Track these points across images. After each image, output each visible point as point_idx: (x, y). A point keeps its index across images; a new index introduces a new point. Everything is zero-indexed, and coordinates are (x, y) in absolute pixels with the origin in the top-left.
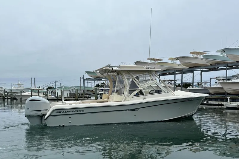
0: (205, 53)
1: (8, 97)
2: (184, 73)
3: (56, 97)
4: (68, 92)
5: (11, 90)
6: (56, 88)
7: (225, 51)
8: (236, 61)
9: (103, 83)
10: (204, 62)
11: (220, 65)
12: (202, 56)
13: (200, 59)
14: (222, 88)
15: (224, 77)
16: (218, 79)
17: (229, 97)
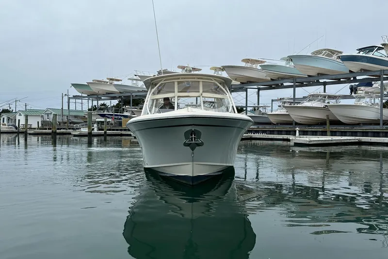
0: (264, 62)
2: (233, 91)
3: (16, 128)
6: (16, 112)
7: (292, 60)
8: (308, 76)
9: (104, 105)
10: (263, 75)
11: (285, 80)
12: (260, 66)
13: (256, 70)
14: (288, 115)
15: (291, 98)
16: (282, 101)
17: (297, 129)
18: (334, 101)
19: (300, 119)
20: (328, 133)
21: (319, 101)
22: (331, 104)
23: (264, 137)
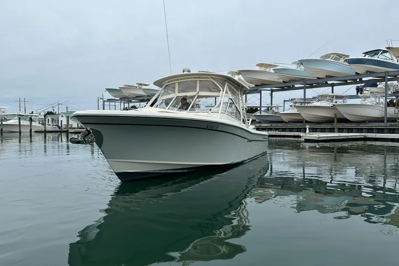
0: (277, 66)
2: (248, 93)
3: (59, 128)
6: (59, 114)
7: (302, 64)
8: (317, 78)
10: (275, 78)
11: (296, 83)
12: (273, 70)
13: (269, 73)
14: (299, 114)
15: (302, 99)
16: (293, 101)
17: (308, 127)
18: (341, 101)
19: (311, 117)
20: (336, 130)
21: (328, 101)
22: (338, 103)
23: (277, 134)
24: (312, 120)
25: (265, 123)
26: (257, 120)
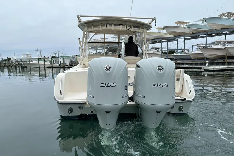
0: (188, 23)
1: (19, 66)
2: (169, 41)
3: (59, 65)
4: (70, 61)
5: (21, 60)
7: (205, 21)
8: (215, 30)
9: (99, 52)
10: (187, 31)
11: (201, 33)
12: (186, 25)
13: (183, 28)
14: (202, 54)
15: (204, 44)
16: (199, 45)
17: (207, 61)
18: (231, 44)
19: (209, 56)
20: (226, 64)
21: (222, 45)
22: (229, 46)
23: (187, 67)
24: (211, 57)
25: (179, 60)
26: (175, 59)
